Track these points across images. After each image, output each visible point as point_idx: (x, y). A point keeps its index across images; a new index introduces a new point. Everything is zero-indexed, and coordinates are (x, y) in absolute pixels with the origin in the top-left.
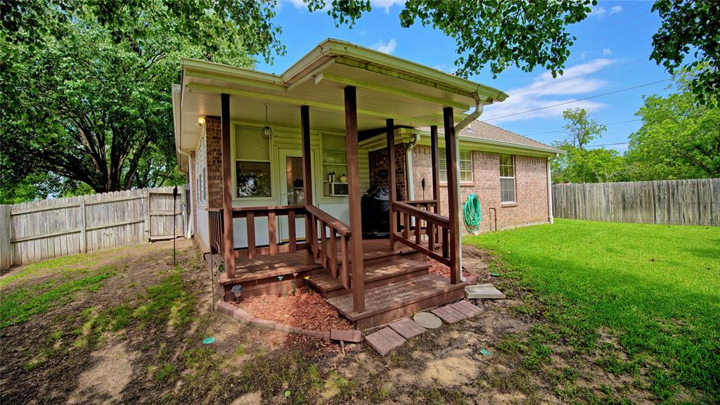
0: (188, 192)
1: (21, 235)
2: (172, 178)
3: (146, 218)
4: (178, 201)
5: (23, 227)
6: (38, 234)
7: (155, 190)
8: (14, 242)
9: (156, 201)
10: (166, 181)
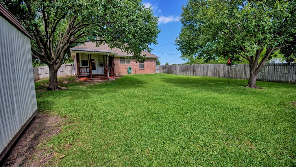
0: (74, 65)
1: (39, 73)
2: (70, 60)
3: (65, 70)
4: (72, 67)
5: (40, 72)
6: (43, 73)
7: (66, 64)
8: (38, 75)
9: (67, 67)
10: (68, 61)
